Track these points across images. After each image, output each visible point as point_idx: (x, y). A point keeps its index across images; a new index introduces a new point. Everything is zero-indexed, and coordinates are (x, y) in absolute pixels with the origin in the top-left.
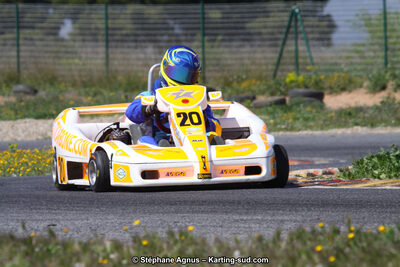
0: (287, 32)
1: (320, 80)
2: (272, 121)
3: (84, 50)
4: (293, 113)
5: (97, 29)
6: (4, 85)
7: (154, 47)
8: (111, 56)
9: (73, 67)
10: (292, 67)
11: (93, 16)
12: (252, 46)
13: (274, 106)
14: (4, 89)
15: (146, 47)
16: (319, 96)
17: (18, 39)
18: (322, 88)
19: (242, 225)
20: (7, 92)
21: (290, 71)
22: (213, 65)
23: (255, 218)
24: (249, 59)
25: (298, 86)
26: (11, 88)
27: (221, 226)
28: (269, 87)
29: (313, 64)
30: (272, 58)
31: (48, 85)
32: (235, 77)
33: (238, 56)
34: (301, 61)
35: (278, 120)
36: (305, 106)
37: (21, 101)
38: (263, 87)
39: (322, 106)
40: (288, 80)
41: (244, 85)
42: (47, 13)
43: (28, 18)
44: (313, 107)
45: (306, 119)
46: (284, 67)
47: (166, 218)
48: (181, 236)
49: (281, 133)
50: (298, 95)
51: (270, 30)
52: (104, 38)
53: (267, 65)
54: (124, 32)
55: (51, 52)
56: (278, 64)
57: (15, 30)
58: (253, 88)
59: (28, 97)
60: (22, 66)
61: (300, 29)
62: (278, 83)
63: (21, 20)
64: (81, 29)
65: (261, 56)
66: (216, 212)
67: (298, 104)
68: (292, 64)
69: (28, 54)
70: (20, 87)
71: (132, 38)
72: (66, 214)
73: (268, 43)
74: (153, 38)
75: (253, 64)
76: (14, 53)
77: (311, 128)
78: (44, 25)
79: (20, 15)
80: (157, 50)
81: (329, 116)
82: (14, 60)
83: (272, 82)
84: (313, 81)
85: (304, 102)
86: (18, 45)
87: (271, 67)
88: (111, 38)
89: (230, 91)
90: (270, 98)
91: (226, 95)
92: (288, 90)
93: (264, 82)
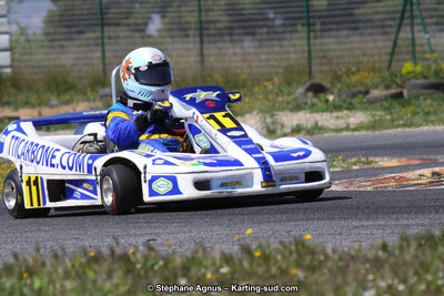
0: (402, 19)
1: (441, 70)
2: (388, 117)
3: (176, 46)
4: (410, 109)
5: (187, 23)
6: (89, 89)
7: (253, 40)
8: (206, 52)
10: (408, 57)
11: (182, 9)
12: (361, 35)
13: (390, 100)
14: (89, 93)
15: (242, 41)
16: (440, 87)
17: (103, 37)
18: (443, 78)
19: (363, 232)
20: (92, 98)
21: (406, 61)
22: (320, 58)
23: (377, 223)
24: (360, 49)
25: (416, 77)
26: (97, 92)
29: (432, 52)
30: (385, 47)
32: (344, 69)
33: (347, 46)
34: (417, 48)
35: (396, 116)
36: (425, 99)
38: (378, 80)
40: (404, 71)
41: (354, 79)
42: (134, 8)
43: (112, 13)
44: (434, 100)
45: (428, 113)
46: (401, 57)
47: (277, 227)
48: (296, 246)
49: (399, 129)
50: (416, 87)
51: (382, 16)
52: (197, 32)
53: (380, 54)
54: (219, 25)
56: (392, 54)
57: (99, 28)
58: (368, 82)
60: (107, 67)
61: (416, 13)
62: (394, 75)
63: (106, 16)
64: (171, 23)
65: (372, 46)
66: (332, 218)
67: (417, 98)
68: (408, 53)
69: (112, 54)
70: (107, 91)
71: (227, 31)
72: (167, 227)
73: (379, 30)
74: (250, 30)
75: (364, 54)
76: (99, 54)
77: (433, 123)
78: (131, 21)
79: (104, 11)
80: (257, 44)
82: (101, 61)
83: (386, 74)
84: (432, 71)
85: (423, 94)
86: (103, 45)
87: (385, 57)
88: (205, 32)
89: (339, 85)
90: (385, 92)
91: (336, 91)
92: (404, 82)
93: (378, 74)
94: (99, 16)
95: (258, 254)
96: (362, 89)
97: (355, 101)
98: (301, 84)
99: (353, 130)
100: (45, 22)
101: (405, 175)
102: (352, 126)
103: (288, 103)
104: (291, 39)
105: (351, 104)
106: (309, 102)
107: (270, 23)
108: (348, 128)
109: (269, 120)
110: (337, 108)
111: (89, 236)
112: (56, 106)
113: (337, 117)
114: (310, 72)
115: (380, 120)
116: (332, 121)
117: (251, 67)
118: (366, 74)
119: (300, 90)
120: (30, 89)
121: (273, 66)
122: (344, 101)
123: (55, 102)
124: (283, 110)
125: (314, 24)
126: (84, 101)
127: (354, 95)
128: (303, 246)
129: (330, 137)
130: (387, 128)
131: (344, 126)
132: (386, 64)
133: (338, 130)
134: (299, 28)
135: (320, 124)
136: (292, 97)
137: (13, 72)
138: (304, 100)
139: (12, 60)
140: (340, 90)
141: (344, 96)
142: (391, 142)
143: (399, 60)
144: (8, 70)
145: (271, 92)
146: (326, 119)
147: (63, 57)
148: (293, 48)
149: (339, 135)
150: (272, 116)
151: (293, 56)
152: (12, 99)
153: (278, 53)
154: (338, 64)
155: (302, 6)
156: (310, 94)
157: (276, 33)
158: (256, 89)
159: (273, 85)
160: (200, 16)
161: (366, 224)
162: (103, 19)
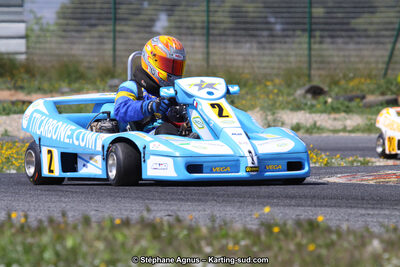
8: (211, 51)
11: (190, 9)
12: (358, 43)
14: (98, 82)
17: (115, 31)
20: (101, 87)
23: (382, 212)
24: (357, 56)
26: (106, 83)
27: (348, 220)
30: (382, 56)
32: (341, 75)
33: (347, 53)
38: (372, 87)
41: (352, 84)
43: (123, 10)
47: (288, 211)
48: (310, 226)
52: (205, 31)
53: (377, 62)
54: (223, 26)
56: (389, 63)
57: (112, 22)
58: (364, 87)
60: (118, 60)
62: (390, 82)
66: (339, 206)
69: (123, 47)
70: (115, 81)
72: (181, 205)
75: (361, 62)
76: (109, 46)
78: (141, 17)
79: (117, 6)
82: (109, 53)
83: (382, 81)
86: (115, 38)
87: (382, 66)
88: (211, 32)
89: (336, 90)
90: (381, 98)
91: (333, 94)
92: (399, 90)
93: (374, 81)
94: (112, 11)
95: (276, 230)
96: (354, 94)
97: (353, 104)
98: (299, 86)
99: (350, 132)
100: (58, 13)
102: (349, 128)
103: (288, 103)
104: (292, 43)
105: (348, 107)
106: (309, 103)
108: (344, 130)
109: (270, 118)
110: (334, 110)
111: (108, 209)
112: (66, 93)
113: (335, 119)
114: (309, 76)
116: (330, 122)
117: (253, 68)
118: (363, 80)
119: (300, 92)
120: (43, 75)
121: (273, 68)
122: (342, 104)
123: (66, 89)
124: (283, 109)
125: (316, 30)
126: (93, 90)
127: (351, 99)
129: (328, 137)
131: (341, 127)
132: (382, 72)
133: (335, 131)
134: (299, 33)
135: (318, 124)
136: (292, 98)
137: (27, 59)
138: (305, 101)
139: (28, 47)
140: (337, 94)
141: (341, 99)
144: (23, 57)
145: (272, 92)
146: (324, 120)
147: (75, 47)
148: (294, 51)
149: (336, 135)
150: (273, 114)
151: (293, 59)
152: (26, 84)
153: (278, 55)
154: (335, 69)
155: (305, 12)
156: (309, 96)
158: (258, 88)
159: (274, 85)
160: (208, 16)
161: (371, 213)
162: (115, 13)
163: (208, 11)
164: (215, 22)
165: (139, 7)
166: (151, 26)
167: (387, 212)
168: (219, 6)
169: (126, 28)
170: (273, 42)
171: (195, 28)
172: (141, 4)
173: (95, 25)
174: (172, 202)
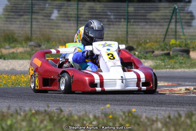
0: (171, 18)
1: (188, 44)
2: (163, 64)
3: (66, 25)
4: (174, 60)
6: (24, 42)
9: (59, 34)
10: (172, 37)
11: (69, 7)
12: (151, 25)
13: (164, 56)
14: (23, 44)
16: (187, 52)
17: (32, 18)
18: (189, 48)
19: (155, 112)
20: (25, 46)
21: (172, 39)
23: (162, 108)
24: (150, 32)
25: (176, 47)
26: (27, 43)
27: (145, 112)
28: (161, 46)
29: (184, 35)
30: (162, 32)
31: (46, 43)
32: (143, 41)
34: (178, 33)
35: (166, 63)
36: (180, 56)
37: (33, 50)
38: (157, 47)
39: (189, 57)
40: (171, 43)
41: (148, 45)
43: (36, 8)
44: (184, 57)
45: (181, 63)
49: (168, 70)
50: (176, 51)
52: (76, 19)
53: (160, 35)
55: (48, 25)
56: (166, 35)
57: (31, 14)
58: (153, 47)
59: (36, 49)
60: (33, 32)
61: (178, 17)
62: (166, 44)
65: (157, 31)
67: (177, 56)
68: (173, 35)
69: (36, 26)
70: (32, 43)
75: (152, 34)
76: (29, 26)
77: (184, 68)
78: (45, 11)
79: (33, 6)
81: (193, 61)
82: (30, 29)
83: (162, 44)
84: (184, 44)
85: (180, 54)
86: (31, 22)
87: (162, 36)
88: (79, 19)
89: (140, 48)
90: (162, 52)
91: (139, 50)
92: (171, 48)
93: (158, 44)
94: (31, 8)
95: (111, 116)
96: (149, 50)
97: (148, 55)
100: (4, 9)
101: (173, 89)
104: (119, 25)
105: (145, 57)
107: (108, 17)
111: (27, 106)
112: (8, 48)
114: (127, 41)
115: (159, 65)
118: (153, 43)
121: (110, 37)
122: (143, 55)
123: (8, 47)
126: (21, 47)
127: (147, 53)
128: (132, 114)
130: (162, 69)
132: (163, 40)
134: (123, 20)
140: (140, 50)
141: (142, 53)
142: (164, 75)
143: (169, 38)
148: (119, 29)
151: (119, 33)
153: (112, 31)
154: (140, 38)
155: (125, 10)
157: (112, 22)
160: (78, 11)
161: (157, 108)
162: (32, 10)
163: (78, 9)
164: (81, 14)
165: (44, 6)
166: (50, 16)
167: (164, 108)
168: (83, 7)
169: (38, 17)
170: (110, 25)
171: (71, 17)
172: (45, 5)
173: (22, 15)
174: (59, 103)
